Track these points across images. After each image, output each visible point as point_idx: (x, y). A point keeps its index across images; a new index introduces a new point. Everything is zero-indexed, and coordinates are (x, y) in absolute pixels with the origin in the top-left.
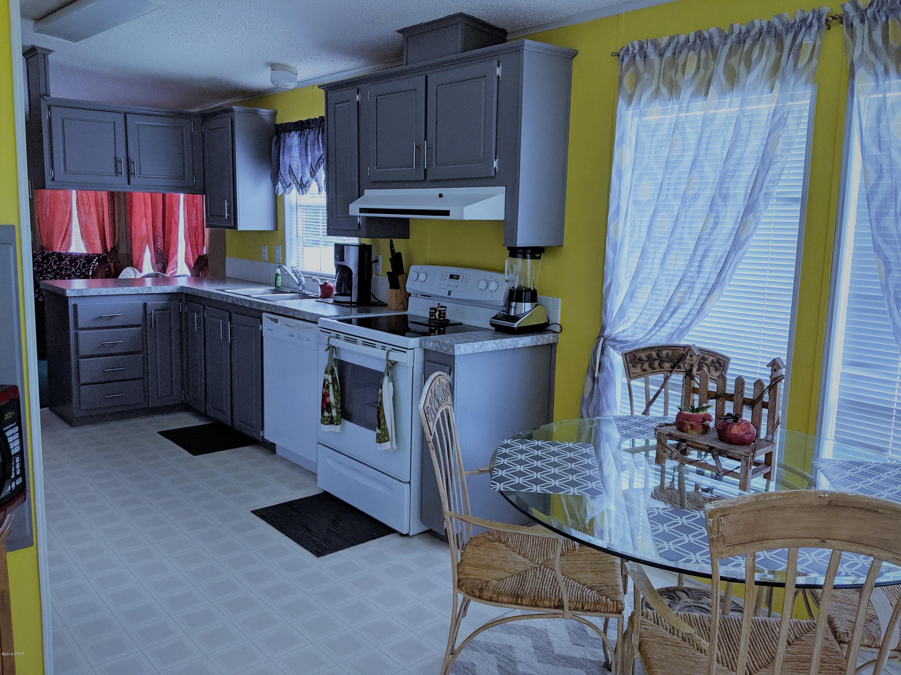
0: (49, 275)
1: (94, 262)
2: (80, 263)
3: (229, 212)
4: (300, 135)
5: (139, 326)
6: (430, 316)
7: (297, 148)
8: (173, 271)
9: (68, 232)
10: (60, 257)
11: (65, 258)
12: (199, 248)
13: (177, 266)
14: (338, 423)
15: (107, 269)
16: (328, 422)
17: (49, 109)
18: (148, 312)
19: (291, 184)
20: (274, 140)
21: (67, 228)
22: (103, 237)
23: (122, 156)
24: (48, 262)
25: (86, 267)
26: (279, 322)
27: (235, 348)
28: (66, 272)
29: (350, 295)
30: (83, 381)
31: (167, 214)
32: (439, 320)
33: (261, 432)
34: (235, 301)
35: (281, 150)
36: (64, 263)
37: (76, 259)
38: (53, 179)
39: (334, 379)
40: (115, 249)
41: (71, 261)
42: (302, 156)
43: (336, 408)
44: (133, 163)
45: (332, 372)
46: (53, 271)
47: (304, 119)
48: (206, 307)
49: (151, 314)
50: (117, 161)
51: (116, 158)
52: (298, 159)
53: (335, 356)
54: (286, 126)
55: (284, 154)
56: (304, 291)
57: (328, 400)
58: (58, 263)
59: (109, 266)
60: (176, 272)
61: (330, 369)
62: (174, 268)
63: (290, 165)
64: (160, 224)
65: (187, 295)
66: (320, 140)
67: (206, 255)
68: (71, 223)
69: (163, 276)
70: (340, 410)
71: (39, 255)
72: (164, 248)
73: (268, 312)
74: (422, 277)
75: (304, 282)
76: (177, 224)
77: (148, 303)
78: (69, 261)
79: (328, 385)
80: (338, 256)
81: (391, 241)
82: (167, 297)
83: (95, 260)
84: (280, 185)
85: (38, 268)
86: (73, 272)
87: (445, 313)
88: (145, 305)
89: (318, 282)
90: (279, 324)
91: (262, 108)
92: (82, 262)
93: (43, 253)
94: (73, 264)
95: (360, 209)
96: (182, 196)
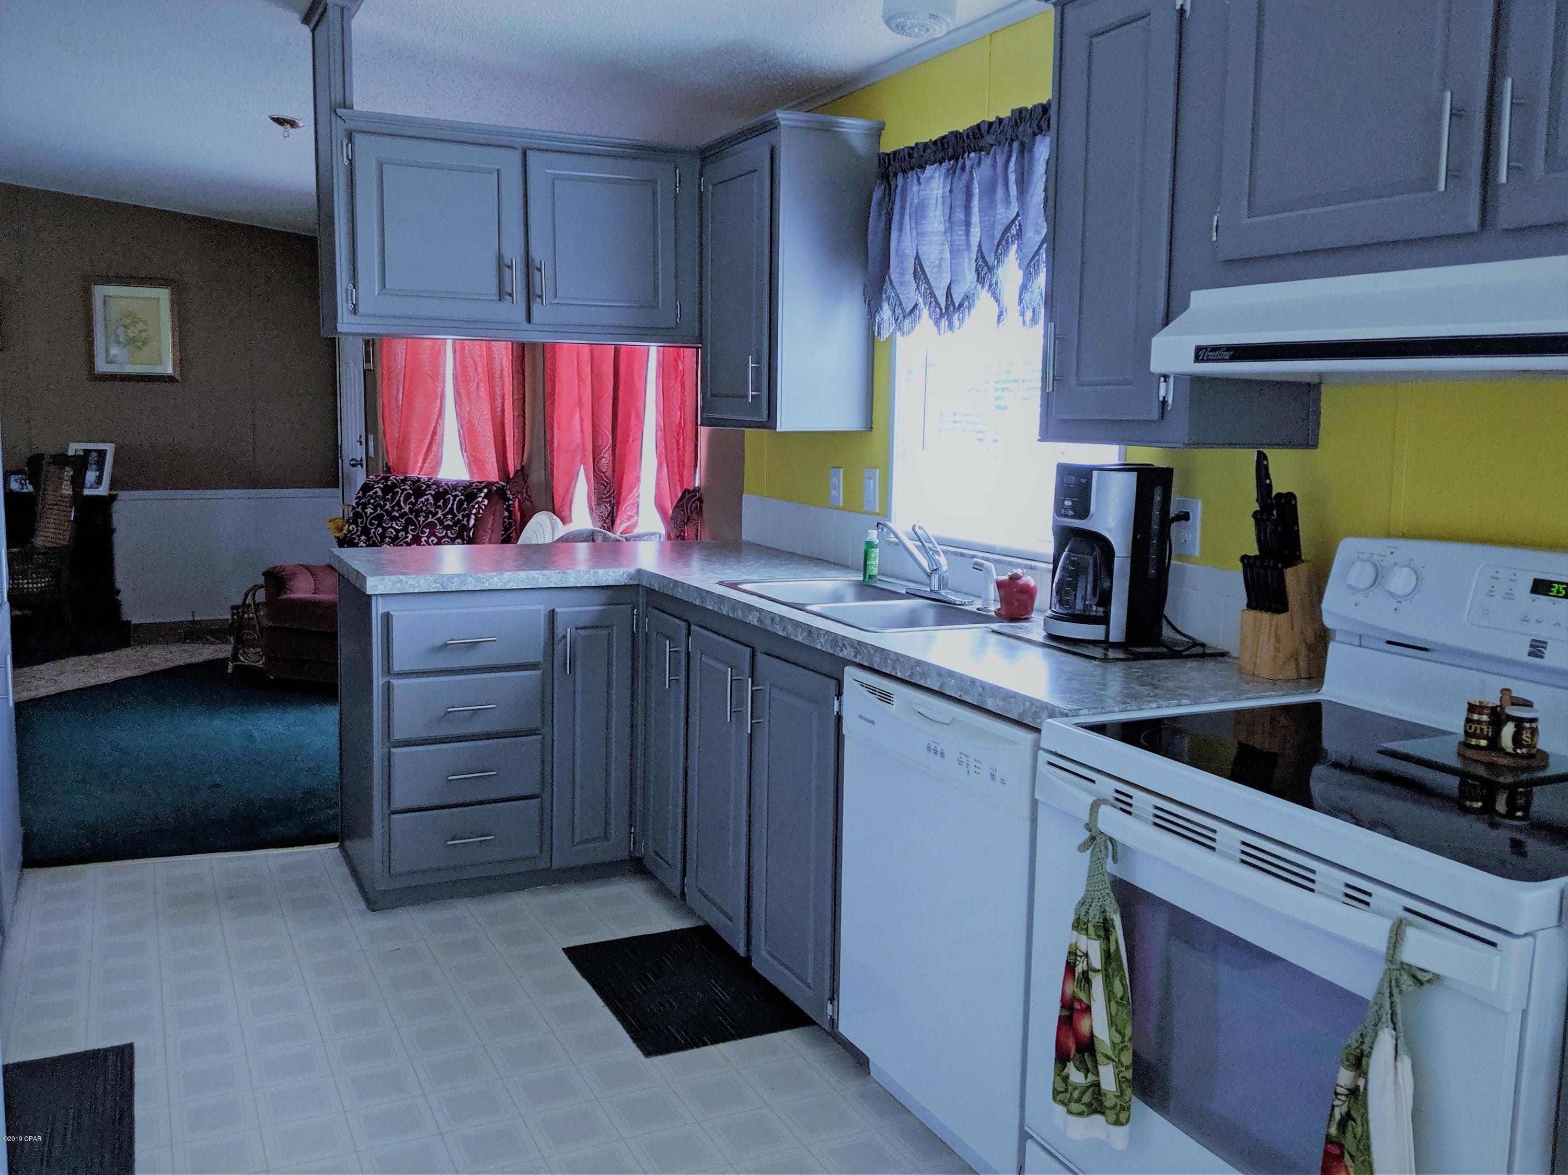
0: (394, 525)
1: (480, 499)
2: (454, 500)
3: (757, 388)
4: (951, 172)
5: (533, 666)
6: (1467, 734)
7: (940, 207)
8: (628, 523)
9: (437, 437)
10: (418, 489)
11: (425, 490)
12: (686, 473)
13: (637, 513)
14: (1123, 1117)
15: (506, 514)
16: (1084, 1108)
17: (350, 140)
18: (559, 633)
19: (916, 305)
20: (877, 195)
21: (435, 428)
22: (500, 445)
23: (513, 253)
24: (393, 498)
25: (465, 509)
26: (895, 700)
27: (762, 744)
28: (426, 518)
29: (1104, 620)
30: (397, 804)
31: (621, 397)
32: (1515, 755)
33: (830, 1006)
34: (768, 622)
35: (896, 218)
36: (423, 499)
37: (446, 492)
38: (355, 311)
39: (1108, 956)
40: (522, 472)
41: (438, 496)
42: (956, 228)
43: (1118, 1064)
44: (540, 270)
45: (1105, 929)
46: (402, 515)
47: (962, 125)
48: (693, 627)
49: (565, 637)
50: (502, 265)
51: (500, 257)
52: (939, 238)
53: (1110, 867)
54: (910, 156)
55: (901, 229)
56: (943, 592)
57: (1084, 1026)
58: (413, 499)
59: (509, 506)
60: (635, 525)
61: (1094, 916)
62: (631, 517)
63: (917, 257)
64: (607, 421)
65: (649, 591)
66: (1012, 177)
67: (699, 488)
68: (443, 420)
69: (606, 539)
70: (1129, 1074)
71: (378, 482)
72: (614, 471)
73: (861, 666)
74: (1400, 581)
75: (945, 568)
76: (641, 420)
77: (557, 610)
78: (432, 495)
79: (1085, 974)
80: (1068, 503)
81: (1261, 457)
82: (603, 596)
83: (483, 495)
84: (886, 312)
85: (375, 510)
86: (439, 519)
87: (1534, 732)
88: (552, 614)
89: (988, 571)
90: (893, 708)
91: (849, 115)
92: (457, 499)
93: (386, 479)
94: (441, 503)
95: (1199, 349)
96: (653, 351)
